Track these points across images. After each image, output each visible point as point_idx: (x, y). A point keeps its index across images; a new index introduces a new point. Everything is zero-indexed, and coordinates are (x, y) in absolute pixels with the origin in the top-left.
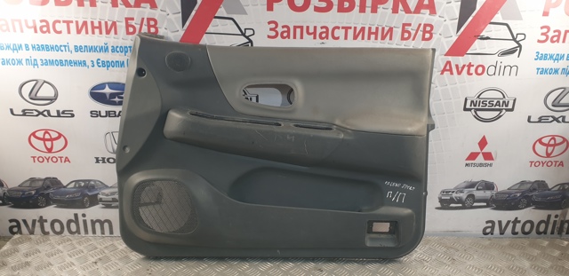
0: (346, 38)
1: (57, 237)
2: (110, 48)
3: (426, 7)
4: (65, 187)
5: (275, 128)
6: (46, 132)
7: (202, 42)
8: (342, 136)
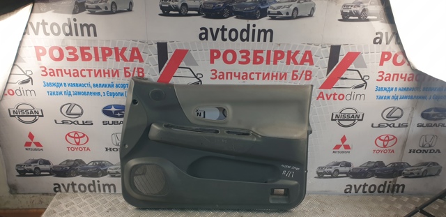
0: (258, 79)
1: (83, 194)
2: (115, 85)
3: (307, 61)
4: (87, 165)
5: (215, 135)
6: (76, 133)
7: (171, 82)
8: (255, 139)
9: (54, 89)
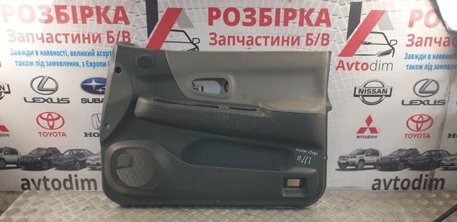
0: (266, 44)
1: (56, 192)
2: (96, 53)
3: (323, 21)
4: (62, 155)
5: (215, 110)
6: (50, 114)
7: (162, 48)
8: (263, 115)
9: (23, 58)
